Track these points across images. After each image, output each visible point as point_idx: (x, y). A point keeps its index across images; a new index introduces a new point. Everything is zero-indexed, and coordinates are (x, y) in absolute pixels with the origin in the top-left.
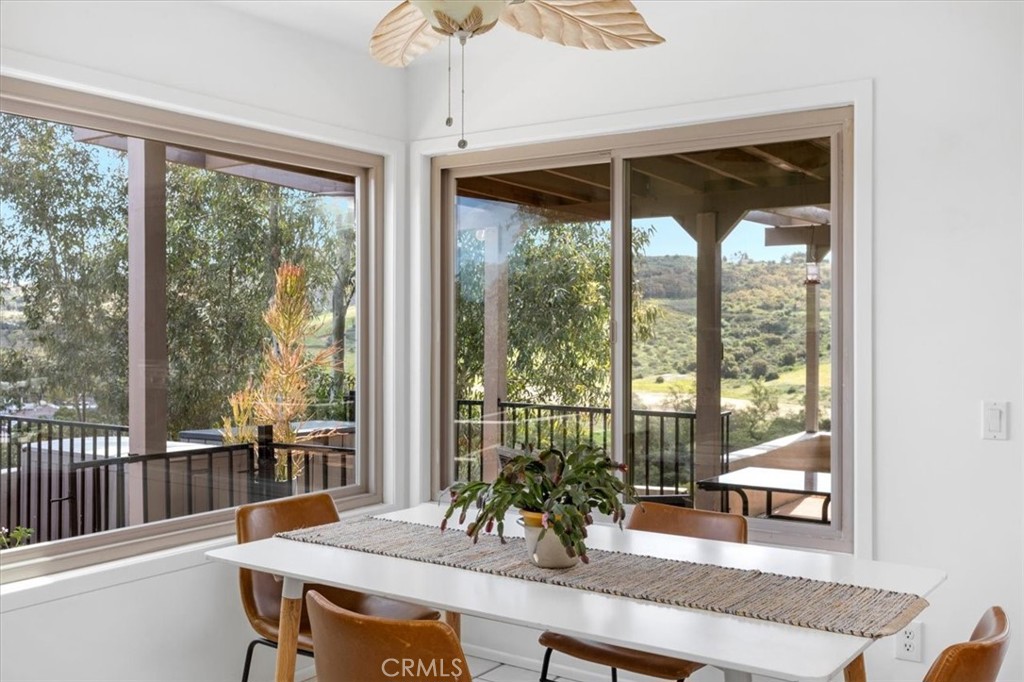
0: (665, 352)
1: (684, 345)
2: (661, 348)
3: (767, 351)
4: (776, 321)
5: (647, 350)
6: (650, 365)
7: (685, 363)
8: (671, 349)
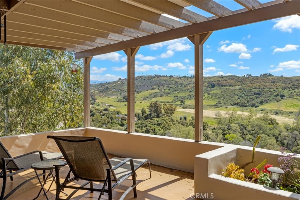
0: (228, 100)
1: (233, 99)
2: (227, 99)
3: (256, 100)
4: (258, 92)
5: (223, 100)
6: (224, 104)
7: (233, 103)
8: (230, 99)
